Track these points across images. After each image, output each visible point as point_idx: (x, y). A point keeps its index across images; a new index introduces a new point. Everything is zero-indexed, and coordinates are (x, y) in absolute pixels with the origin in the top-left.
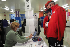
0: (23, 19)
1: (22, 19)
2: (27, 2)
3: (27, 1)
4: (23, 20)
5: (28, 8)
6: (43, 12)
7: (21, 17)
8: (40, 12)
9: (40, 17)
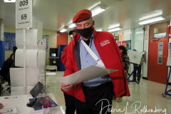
0: (13, 46)
1: (7, 47)
2: (23, 7)
3: (22, 4)
4: (9, 49)
5: (24, 21)
6: (65, 34)
7: (6, 41)
8: (58, 32)
9: (58, 46)
